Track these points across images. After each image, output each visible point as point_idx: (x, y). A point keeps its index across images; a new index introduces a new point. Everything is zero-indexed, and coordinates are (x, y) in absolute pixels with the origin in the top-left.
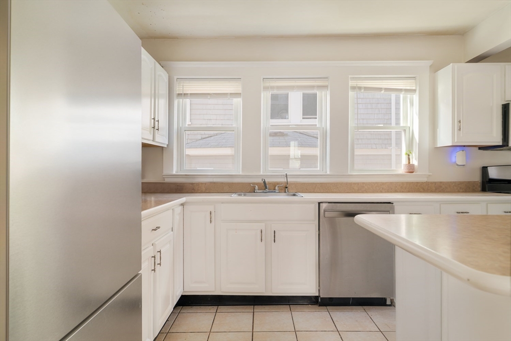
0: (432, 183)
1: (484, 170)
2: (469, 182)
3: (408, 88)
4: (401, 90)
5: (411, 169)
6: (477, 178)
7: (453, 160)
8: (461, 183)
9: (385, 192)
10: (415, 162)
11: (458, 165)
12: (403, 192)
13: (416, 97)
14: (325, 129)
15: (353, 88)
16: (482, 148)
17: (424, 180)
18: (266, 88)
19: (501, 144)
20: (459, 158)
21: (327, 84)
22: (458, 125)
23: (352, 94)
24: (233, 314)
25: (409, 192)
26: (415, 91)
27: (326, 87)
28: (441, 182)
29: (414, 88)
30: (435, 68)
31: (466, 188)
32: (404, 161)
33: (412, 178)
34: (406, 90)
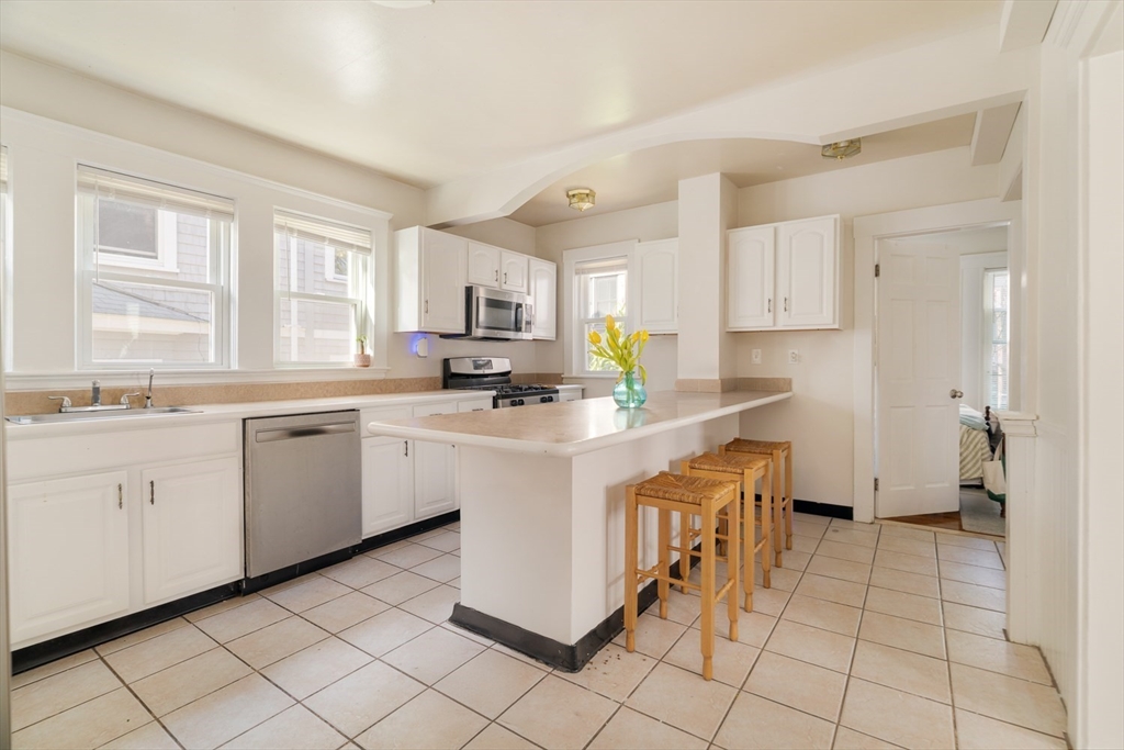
0: (391, 380)
1: (446, 362)
2: (431, 378)
3: (360, 244)
4: (351, 246)
5: (365, 361)
6: (438, 373)
7: (414, 350)
8: (423, 379)
9: (332, 396)
10: (369, 351)
11: (419, 356)
12: (355, 395)
13: (371, 260)
14: (226, 290)
15: (281, 228)
16: (444, 336)
17: (382, 376)
18: (86, 187)
19: (464, 332)
20: (421, 347)
21: (231, 210)
22: (426, 306)
23: (277, 236)
24: (45, 682)
25: (363, 394)
26: (370, 250)
27: (231, 215)
28: (401, 379)
29: (368, 246)
30: (397, 225)
31: (426, 385)
32: (354, 349)
33: (367, 375)
34: (359, 247)
